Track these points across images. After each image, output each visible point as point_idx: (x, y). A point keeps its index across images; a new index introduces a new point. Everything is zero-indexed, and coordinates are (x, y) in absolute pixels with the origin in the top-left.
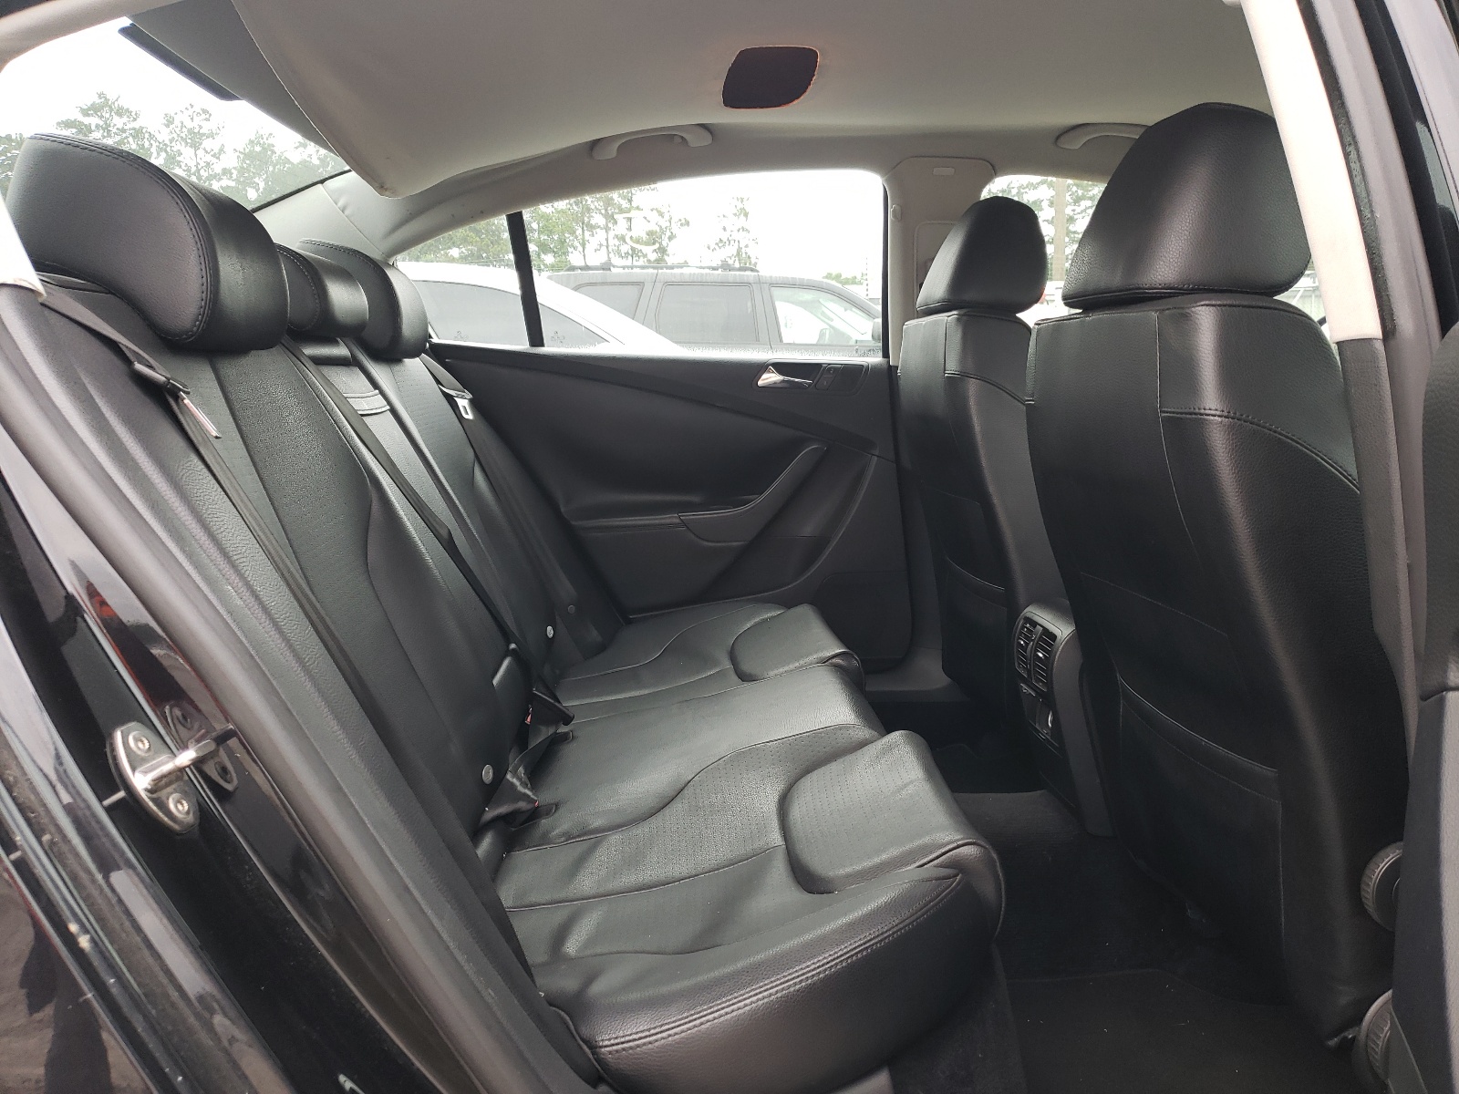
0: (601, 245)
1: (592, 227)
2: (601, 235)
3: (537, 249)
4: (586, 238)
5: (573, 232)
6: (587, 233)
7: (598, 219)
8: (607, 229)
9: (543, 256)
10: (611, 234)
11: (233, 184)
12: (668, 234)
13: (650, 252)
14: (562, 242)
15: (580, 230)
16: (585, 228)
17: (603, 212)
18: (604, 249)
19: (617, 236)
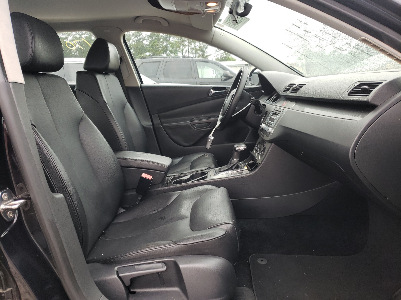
0: (187, 51)
1: (185, 46)
2: (187, 47)
3: (169, 52)
4: (183, 49)
5: (179, 47)
6: (183, 48)
7: (186, 44)
8: (188, 46)
9: (171, 54)
10: (190, 48)
11: (88, 36)
12: (205, 47)
13: (201, 53)
14: (176, 50)
15: (181, 47)
16: (183, 46)
17: (188, 41)
18: (188, 52)
19: (191, 48)
